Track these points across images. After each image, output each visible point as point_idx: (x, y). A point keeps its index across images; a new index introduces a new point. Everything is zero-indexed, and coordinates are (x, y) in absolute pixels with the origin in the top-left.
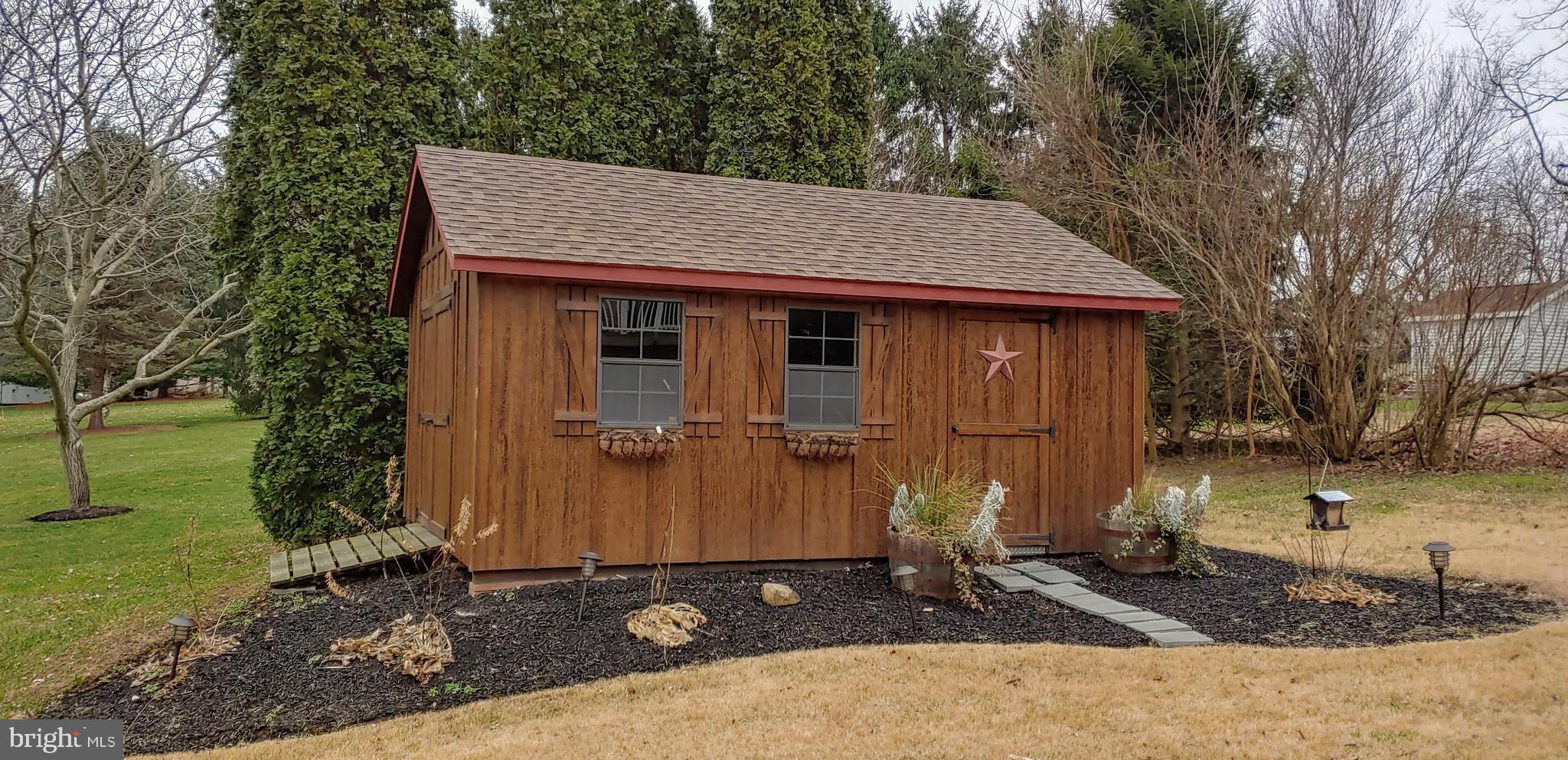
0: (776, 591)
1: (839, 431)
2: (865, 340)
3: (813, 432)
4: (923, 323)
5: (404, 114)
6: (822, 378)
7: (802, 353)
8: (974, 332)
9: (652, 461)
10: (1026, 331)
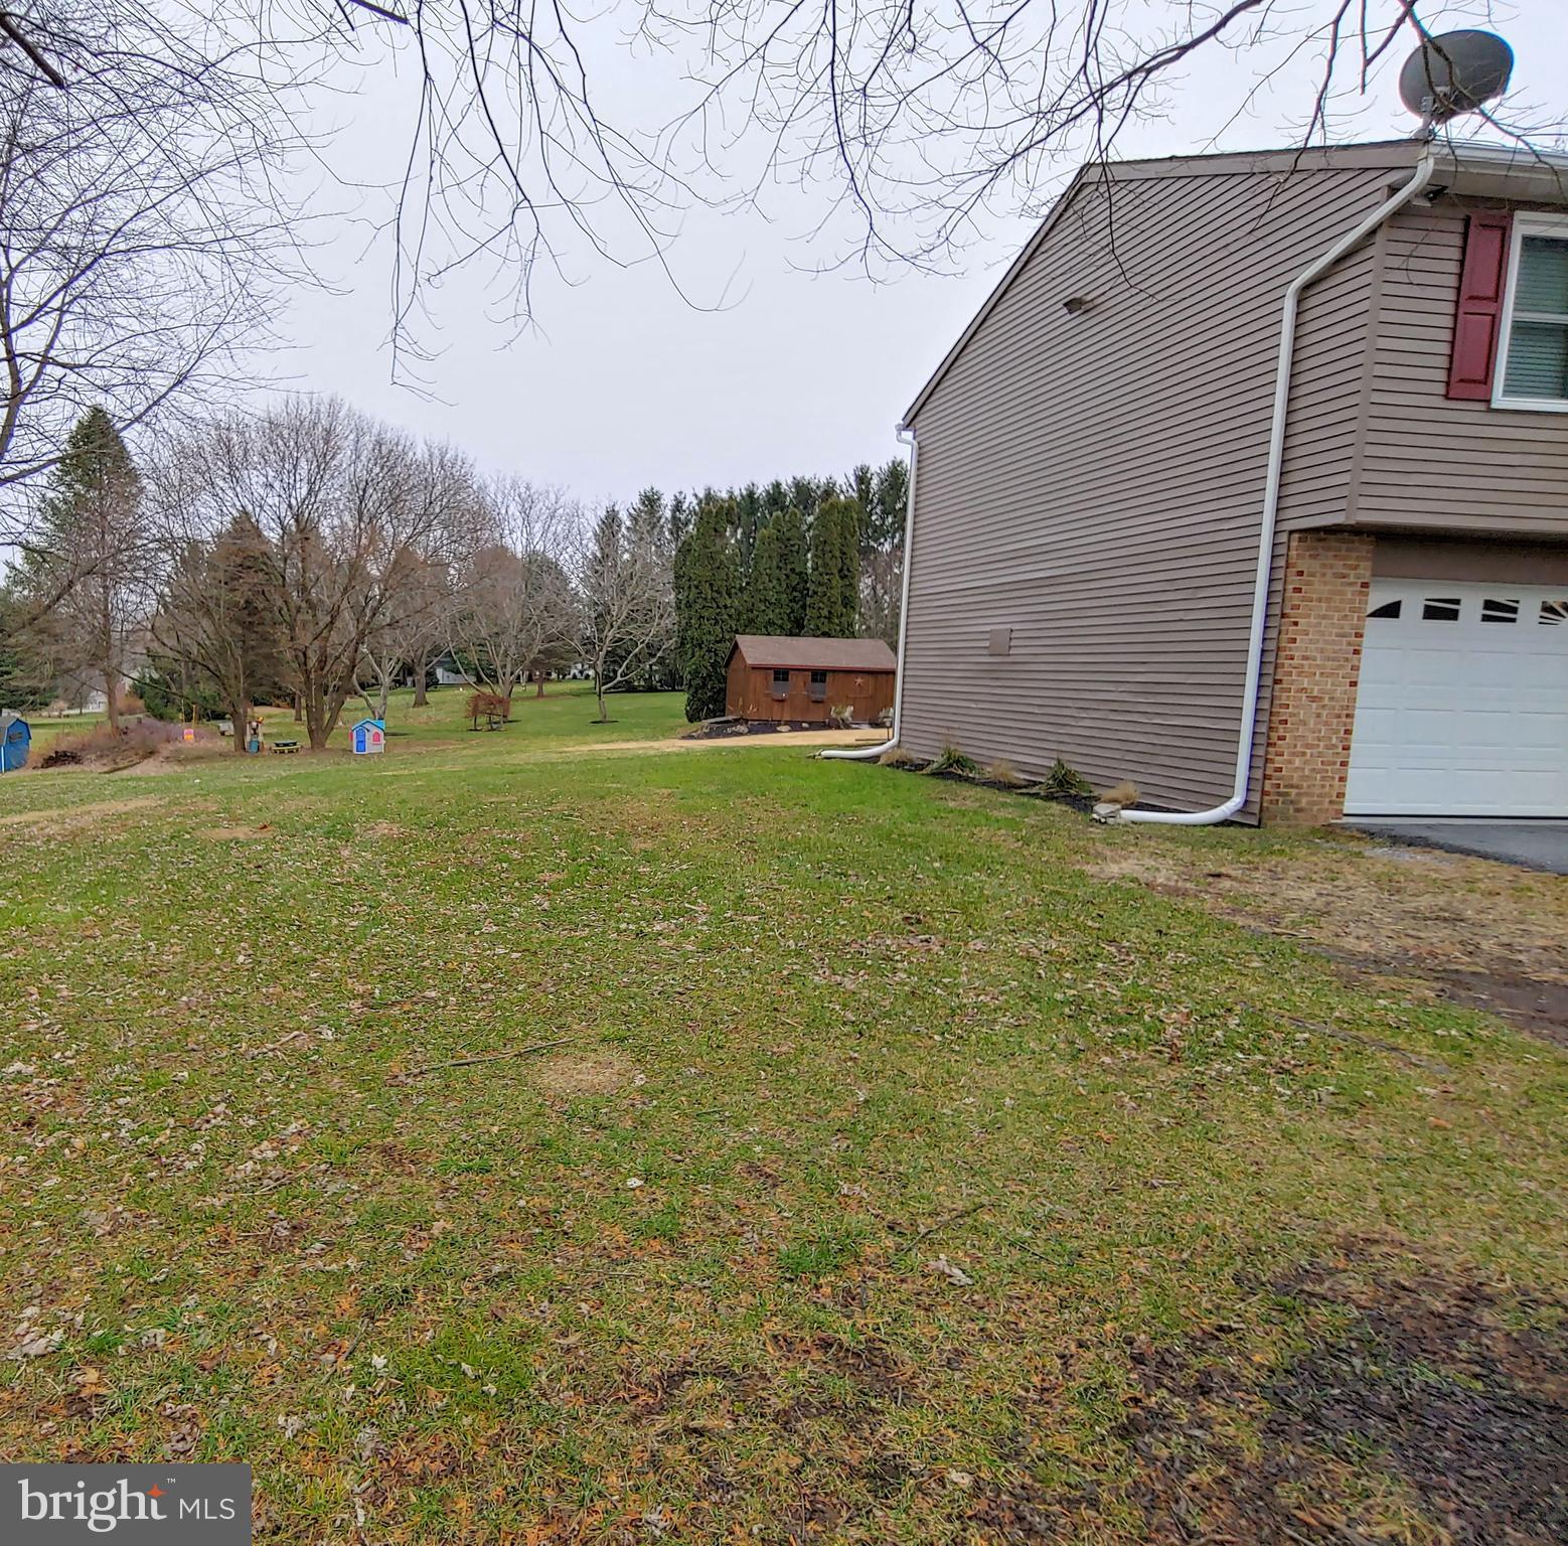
0: (804, 725)
1: (821, 696)
2: (829, 678)
3: (818, 696)
4: (841, 674)
5: (726, 617)
6: (818, 685)
7: (814, 680)
8: (853, 676)
9: (782, 701)
10: (866, 676)
